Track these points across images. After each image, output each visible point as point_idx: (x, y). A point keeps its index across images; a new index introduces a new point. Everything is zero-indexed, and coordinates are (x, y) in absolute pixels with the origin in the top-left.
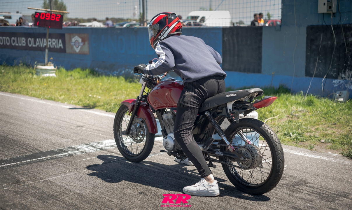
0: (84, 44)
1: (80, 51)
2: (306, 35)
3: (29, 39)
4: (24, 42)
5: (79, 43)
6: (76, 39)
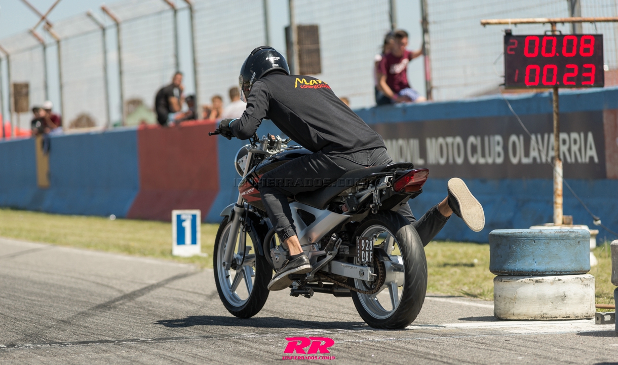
3: (513, 138)
4: (499, 149)
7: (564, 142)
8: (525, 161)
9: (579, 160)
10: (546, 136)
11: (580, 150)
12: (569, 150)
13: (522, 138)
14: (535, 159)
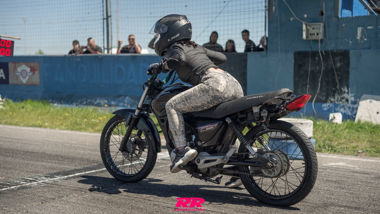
0: (34, 73)
1: (27, 82)
2: (293, 61)
5: (27, 73)
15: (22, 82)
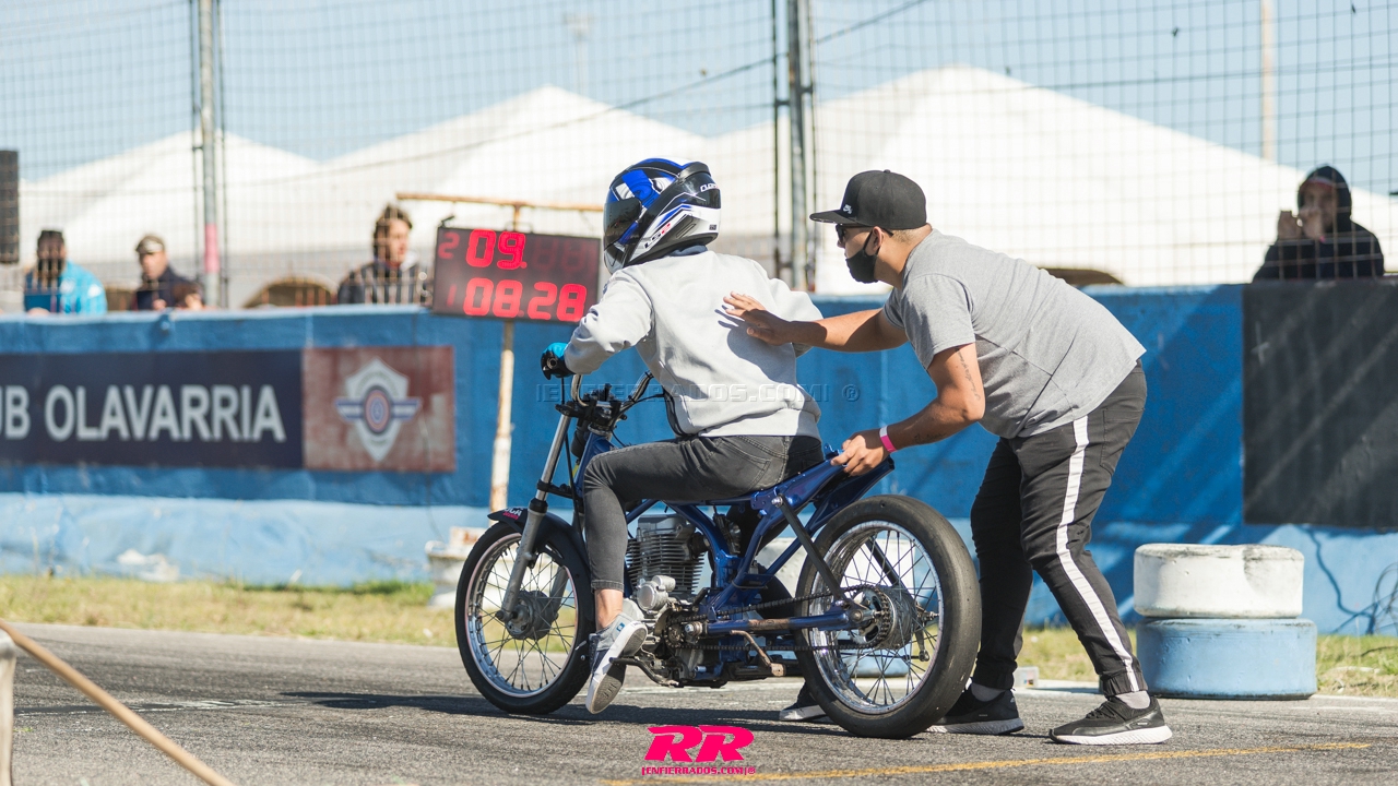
0: (426, 407)
1: (391, 455)
3: (59, 392)
4: (20, 411)
5: (391, 404)
6: (375, 381)
7: (195, 403)
8: (86, 433)
9: (234, 434)
10: (148, 392)
11: (238, 418)
12: (208, 418)
13: (81, 393)
14: (114, 432)
15: (366, 456)
